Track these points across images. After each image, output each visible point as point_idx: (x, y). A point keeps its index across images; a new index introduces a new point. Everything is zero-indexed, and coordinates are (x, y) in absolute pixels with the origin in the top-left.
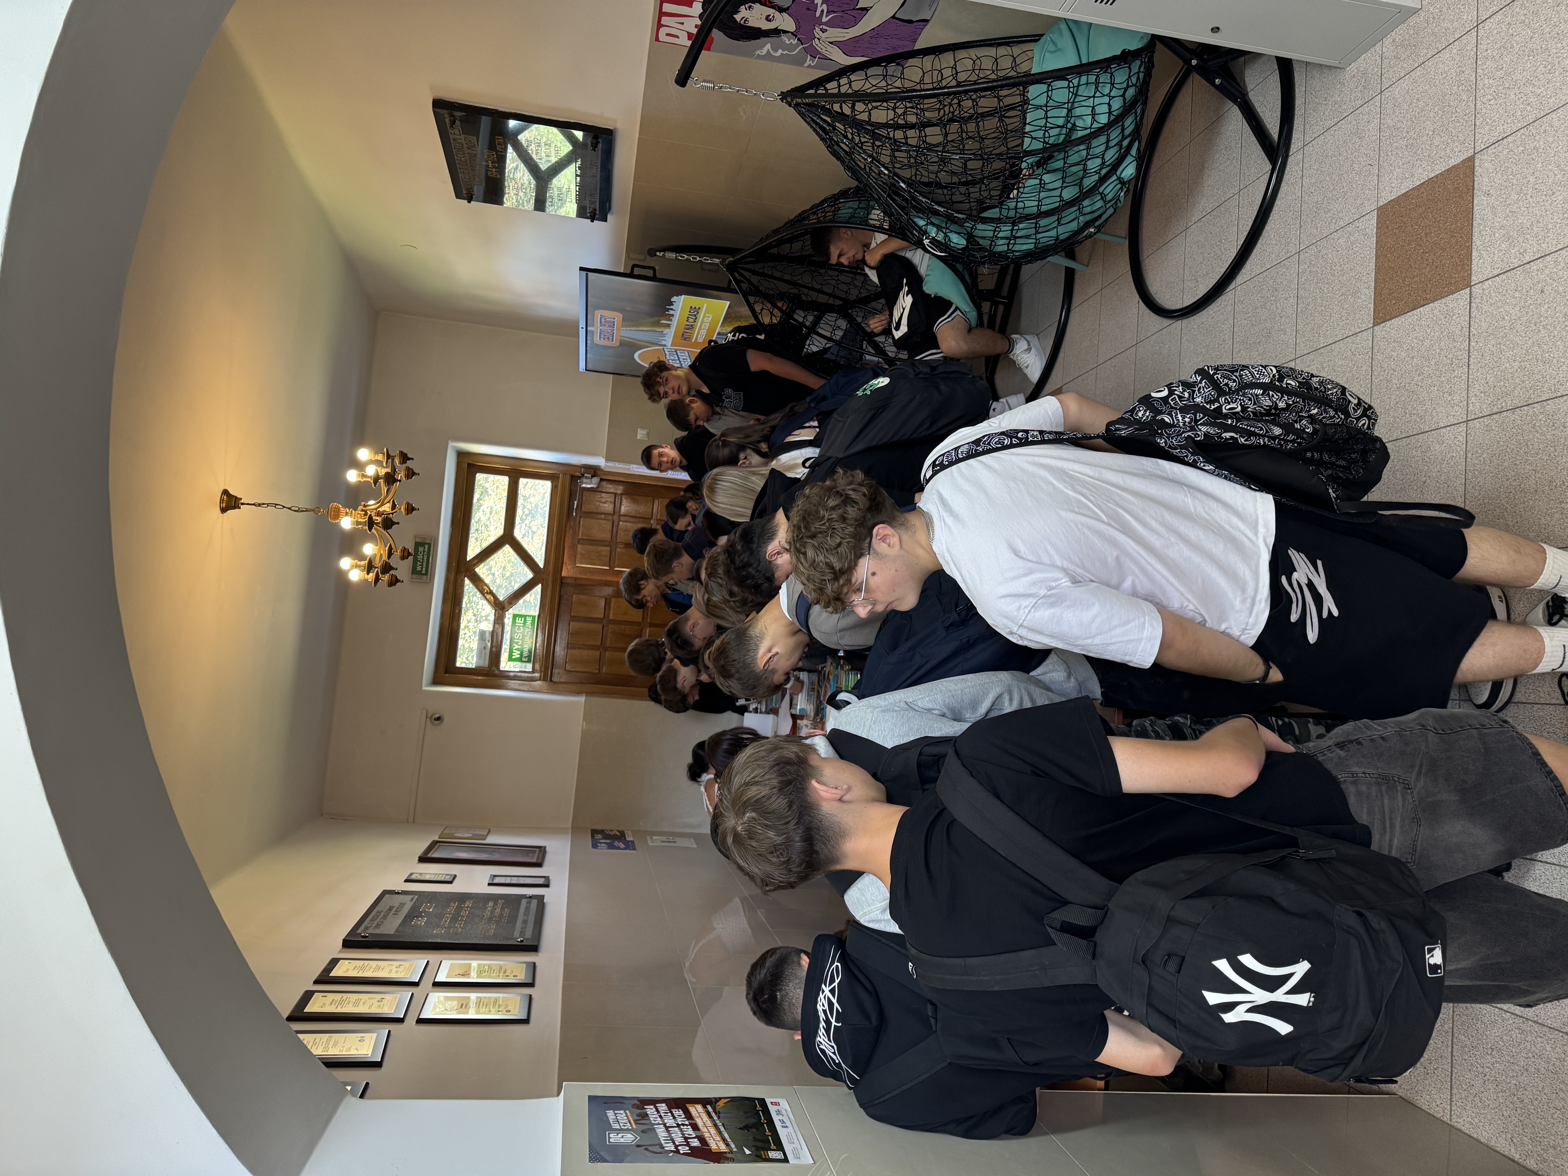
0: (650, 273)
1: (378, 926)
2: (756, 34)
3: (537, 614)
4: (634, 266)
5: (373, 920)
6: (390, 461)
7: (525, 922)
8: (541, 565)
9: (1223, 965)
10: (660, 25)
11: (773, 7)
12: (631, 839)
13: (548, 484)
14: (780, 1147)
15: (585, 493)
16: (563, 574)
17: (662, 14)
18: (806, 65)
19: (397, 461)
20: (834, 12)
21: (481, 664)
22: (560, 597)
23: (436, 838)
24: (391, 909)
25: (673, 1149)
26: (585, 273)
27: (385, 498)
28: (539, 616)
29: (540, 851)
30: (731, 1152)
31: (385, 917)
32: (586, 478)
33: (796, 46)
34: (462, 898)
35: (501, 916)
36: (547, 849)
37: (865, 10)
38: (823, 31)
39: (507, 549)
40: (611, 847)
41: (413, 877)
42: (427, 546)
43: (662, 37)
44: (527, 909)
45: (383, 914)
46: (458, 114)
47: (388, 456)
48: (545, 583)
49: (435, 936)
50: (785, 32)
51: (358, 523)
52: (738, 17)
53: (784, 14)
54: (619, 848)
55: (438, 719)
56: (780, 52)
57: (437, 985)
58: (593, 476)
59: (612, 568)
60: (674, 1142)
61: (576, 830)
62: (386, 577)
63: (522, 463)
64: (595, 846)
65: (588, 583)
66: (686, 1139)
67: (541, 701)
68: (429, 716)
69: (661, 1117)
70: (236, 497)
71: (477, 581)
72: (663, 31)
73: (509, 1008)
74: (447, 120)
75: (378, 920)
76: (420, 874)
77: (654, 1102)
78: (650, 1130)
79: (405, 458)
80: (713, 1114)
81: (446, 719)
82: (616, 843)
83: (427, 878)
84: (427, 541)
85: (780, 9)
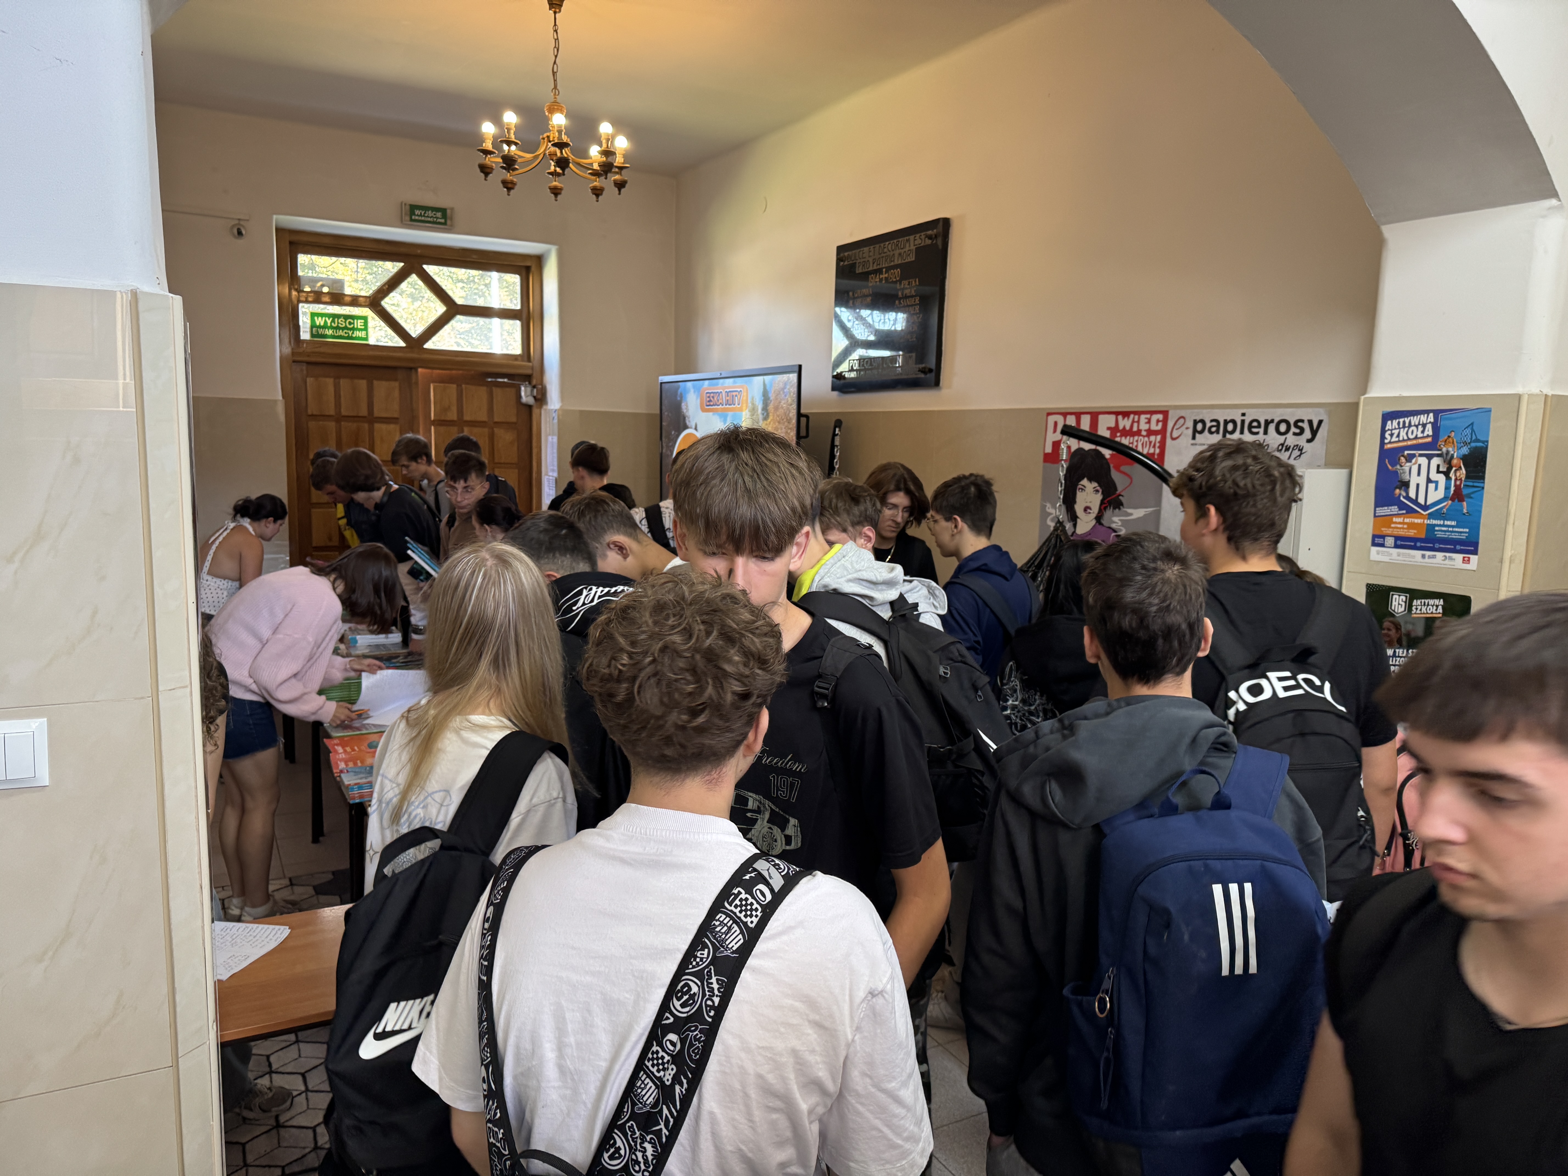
2: (1069, 501)
3: (371, 342)
4: (807, 417)
6: (617, 170)
8: (426, 346)
10: (1066, 413)
11: (1100, 511)
13: (518, 351)
15: (514, 390)
16: (420, 370)
17: (1078, 415)
21: (304, 282)
22: (394, 368)
26: (797, 369)
28: (368, 345)
32: (532, 391)
39: (441, 308)
42: (443, 221)
43: (1054, 417)
46: (939, 242)
47: (621, 169)
48: (409, 350)
50: (1074, 525)
52: (1085, 482)
53: (1094, 522)
55: (240, 233)
58: (535, 397)
59: (434, 423)
63: (538, 323)
65: (413, 399)
68: (242, 223)
71: (402, 276)
72: (1059, 418)
74: (930, 232)
81: (240, 242)
84: (449, 222)
85: (1099, 518)
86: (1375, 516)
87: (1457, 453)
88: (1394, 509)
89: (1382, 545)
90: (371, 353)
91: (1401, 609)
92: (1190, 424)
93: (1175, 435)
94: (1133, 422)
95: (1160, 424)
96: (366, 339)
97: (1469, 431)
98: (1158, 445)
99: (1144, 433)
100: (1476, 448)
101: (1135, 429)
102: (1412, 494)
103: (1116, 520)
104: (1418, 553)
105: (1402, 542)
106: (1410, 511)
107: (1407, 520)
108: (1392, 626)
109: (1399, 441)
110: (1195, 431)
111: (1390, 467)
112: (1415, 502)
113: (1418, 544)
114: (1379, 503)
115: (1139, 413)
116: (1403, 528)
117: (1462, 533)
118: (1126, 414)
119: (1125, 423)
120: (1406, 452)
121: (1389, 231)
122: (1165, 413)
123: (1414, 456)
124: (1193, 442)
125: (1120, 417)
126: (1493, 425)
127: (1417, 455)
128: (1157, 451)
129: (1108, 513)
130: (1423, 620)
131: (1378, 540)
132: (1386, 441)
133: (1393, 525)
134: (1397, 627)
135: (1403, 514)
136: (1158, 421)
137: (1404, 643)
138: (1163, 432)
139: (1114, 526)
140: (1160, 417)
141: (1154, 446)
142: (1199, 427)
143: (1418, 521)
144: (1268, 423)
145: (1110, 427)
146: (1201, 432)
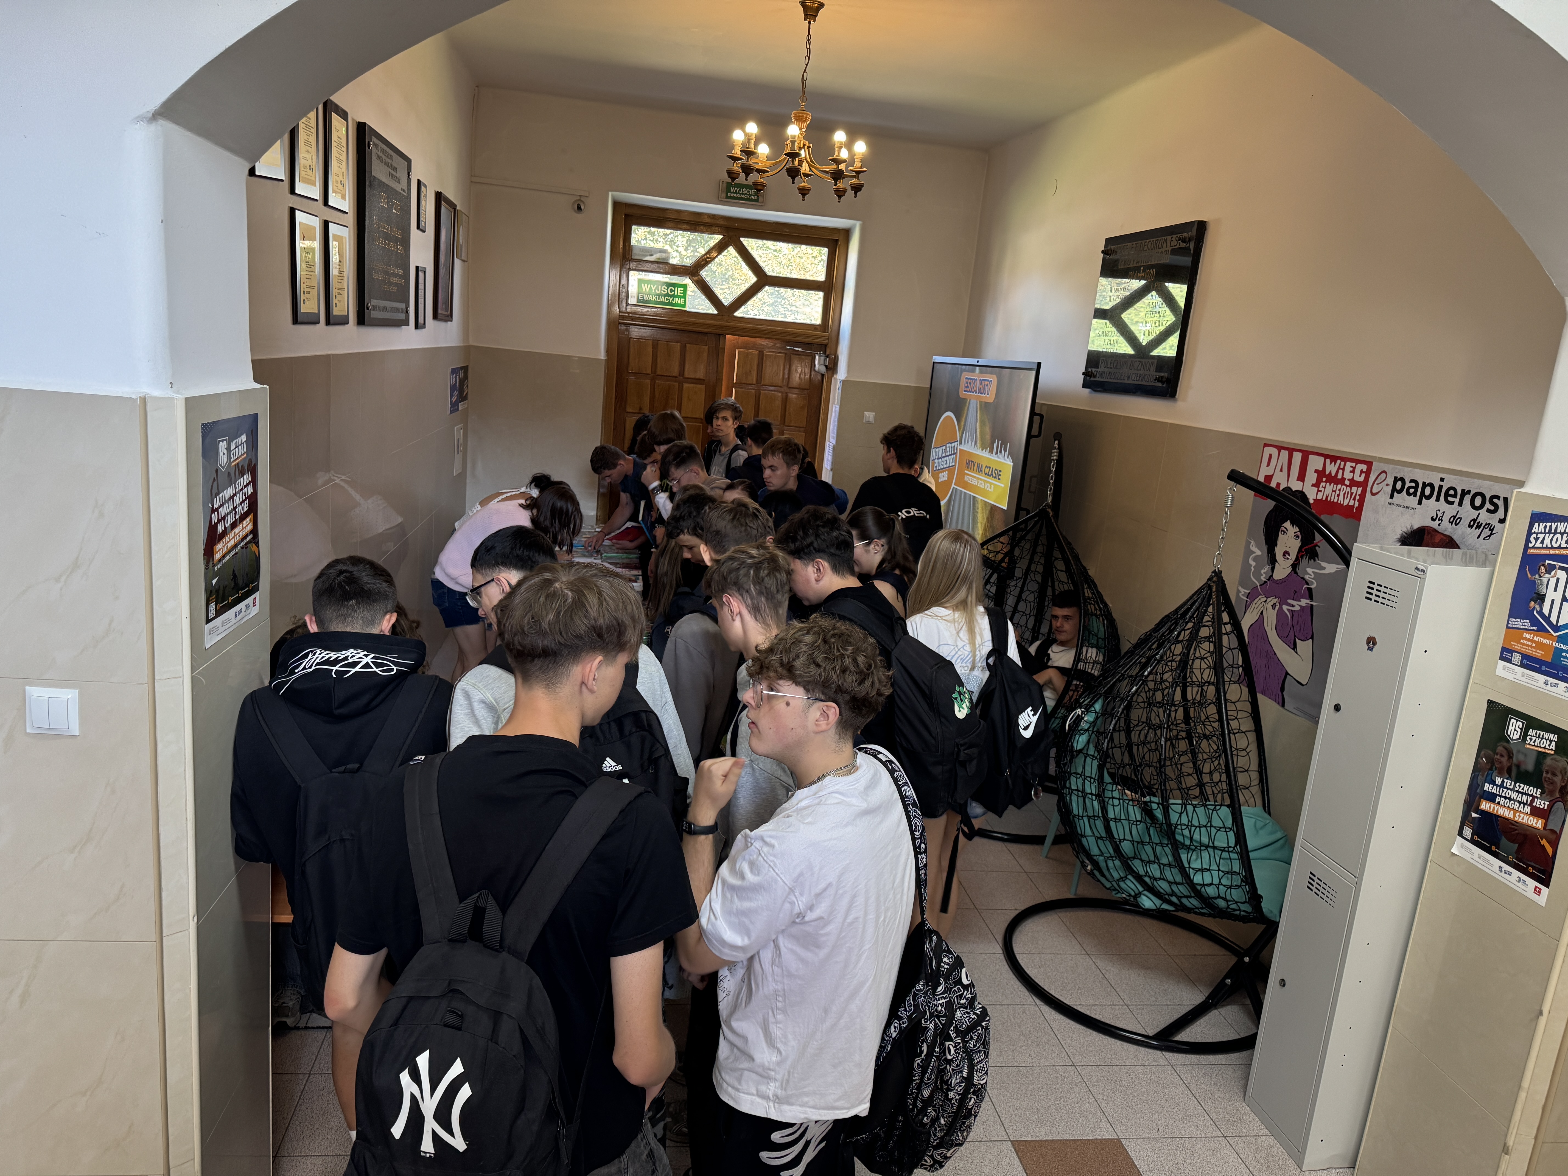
0: (1035, 431)
1: (379, 157)
2: (1271, 541)
3: (687, 309)
4: (1041, 416)
5: (384, 152)
6: (854, 174)
7: (385, 309)
8: (737, 314)
9: (457, 1068)
10: (1280, 448)
11: (1297, 559)
12: (460, 408)
13: (818, 321)
14: (219, 613)
15: (810, 358)
16: (727, 336)
17: (1291, 451)
18: (1240, 588)
19: (854, 181)
20: (1292, 617)
21: (635, 251)
22: (705, 333)
23: (458, 208)
24: (395, 169)
25: (215, 506)
26: (1035, 367)
27: (816, 168)
28: (685, 311)
29: (448, 316)
30: (214, 565)
31: (387, 164)
32: (825, 360)
33: (1258, 579)
34: (406, 242)
35: (390, 284)
36: (449, 323)
37: (1294, 647)
38: (1274, 606)
39: (753, 279)
40: (453, 388)
41: (423, 188)
42: (755, 198)
43: (1268, 450)
44: (396, 310)
45: (390, 161)
46: (1192, 246)
47: (858, 173)
48: (720, 317)
49: (371, 217)
50: (1273, 569)
51: (793, 142)
52: (1287, 524)
53: (1290, 569)
54: (452, 396)
55: (579, 208)
56: (1253, 564)
57: (326, 225)
58: (826, 366)
59: (734, 385)
60: (221, 506)
61: (467, 350)
62: (737, 168)
63: (839, 295)
64: (453, 371)
65: (719, 362)
66: (224, 518)
67: (600, 315)
68: (582, 199)
69: (242, 489)
70: (816, 16)
71: (720, 248)
72: (1274, 451)
73: (307, 302)
74: (1185, 235)
75: (384, 157)
76: (425, 196)
77: (254, 481)
78: (231, 481)
79: (857, 189)
80: (245, 542)
81: (579, 216)
82: (456, 393)
83: (423, 203)
84: (760, 199)
85: (1295, 566)
86: (1507, 627)
88: (1526, 624)
89: (1509, 661)
90: (687, 319)
91: (1516, 736)
92: (1390, 481)
93: (1374, 491)
94: (1339, 468)
95: (1363, 475)
96: (684, 306)
98: (1358, 497)
99: (1347, 482)
101: (1340, 477)
102: (1546, 611)
103: (1309, 572)
104: (1542, 678)
105: (1530, 663)
106: (1542, 629)
107: (1536, 639)
108: (1505, 753)
109: (1542, 548)
110: (1394, 489)
111: (1529, 576)
112: (1547, 619)
113: (1543, 668)
114: (1514, 613)
115: (1345, 460)
116: (1531, 647)
118: (1334, 459)
119: (1332, 468)
120: (1547, 562)
122: (1369, 464)
123: (1553, 567)
124: (1390, 501)
125: (1328, 461)
127: (1557, 567)
128: (1357, 504)
129: (1304, 562)
130: (1535, 754)
131: (1506, 654)
132: (1531, 545)
133: (1522, 641)
134: (1510, 756)
135: (1534, 630)
136: (1362, 472)
137: (1514, 774)
138: (1364, 485)
139: (1307, 577)
140: (1364, 467)
141: (1354, 499)
142: (1399, 485)
143: (1548, 642)
144: (1464, 493)
145: (1316, 471)
146: (1400, 492)
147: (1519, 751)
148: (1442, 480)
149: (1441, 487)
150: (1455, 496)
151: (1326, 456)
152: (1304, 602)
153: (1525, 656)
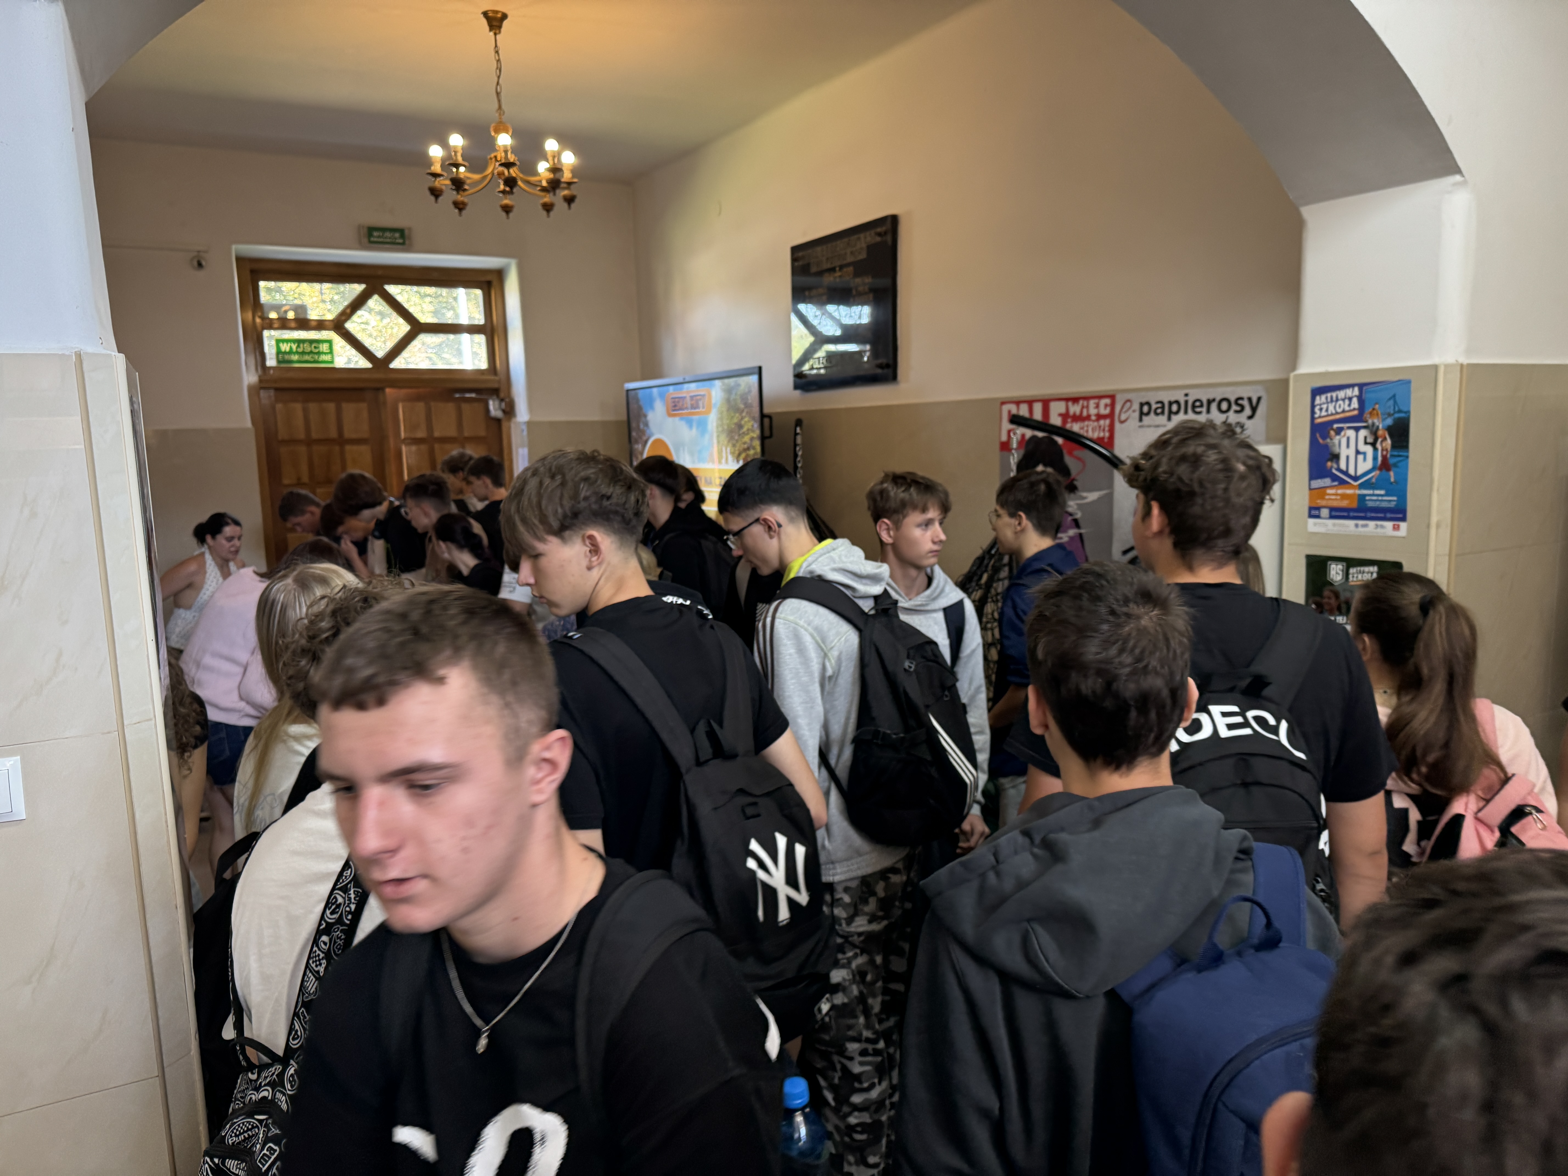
3: (337, 365)
6: (566, 185)
8: (392, 366)
10: (1018, 403)
13: (483, 365)
15: (483, 403)
17: (1030, 403)
21: (266, 309)
22: (362, 389)
26: (756, 371)
32: (500, 405)
39: (405, 327)
42: (401, 241)
43: (1007, 407)
46: (889, 238)
47: (570, 184)
48: (375, 371)
52: (1040, 467)
55: (200, 265)
58: (503, 410)
63: (504, 336)
65: (382, 419)
67: (240, 386)
68: (201, 254)
70: (501, 28)
71: (364, 297)
72: (1013, 407)
79: (570, 200)
81: (201, 274)
84: (407, 242)
86: (1310, 489)
87: (1381, 424)
88: (1327, 482)
89: (1318, 517)
90: (337, 376)
91: (1339, 578)
92: (1136, 406)
93: (1123, 417)
94: (1083, 407)
95: (1108, 408)
96: (332, 362)
97: (1391, 402)
98: (1107, 429)
99: (1093, 418)
100: (1399, 419)
101: (1085, 414)
102: (1343, 466)
104: (1351, 523)
105: (1337, 513)
106: (1342, 482)
107: (1340, 492)
108: (1332, 595)
109: (1328, 415)
110: (1142, 414)
111: (1321, 441)
112: (1346, 473)
113: (1351, 514)
114: (1314, 475)
115: (1087, 398)
116: (1336, 499)
117: (1391, 501)
118: (1075, 400)
119: (1075, 409)
120: (1335, 426)
121: (1308, 212)
122: (1112, 397)
123: (1342, 429)
124: (1140, 424)
125: (1070, 403)
126: (1413, 396)
127: (1345, 428)
128: (1107, 434)
131: (1314, 512)
132: (1316, 416)
133: (1327, 497)
134: (1337, 595)
135: (1335, 486)
136: (1106, 406)
137: (1344, 610)
138: (1111, 416)
140: (1108, 401)
141: (1104, 430)
142: (1146, 409)
143: (1349, 492)
144: (1210, 402)
145: (1060, 415)
146: (1148, 414)
147: (1344, 590)
148: (1186, 395)
149: (1186, 402)
150: (1201, 406)
151: (1067, 400)
152: (1072, 532)
153: (1332, 509)
